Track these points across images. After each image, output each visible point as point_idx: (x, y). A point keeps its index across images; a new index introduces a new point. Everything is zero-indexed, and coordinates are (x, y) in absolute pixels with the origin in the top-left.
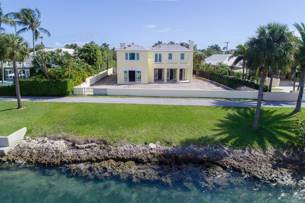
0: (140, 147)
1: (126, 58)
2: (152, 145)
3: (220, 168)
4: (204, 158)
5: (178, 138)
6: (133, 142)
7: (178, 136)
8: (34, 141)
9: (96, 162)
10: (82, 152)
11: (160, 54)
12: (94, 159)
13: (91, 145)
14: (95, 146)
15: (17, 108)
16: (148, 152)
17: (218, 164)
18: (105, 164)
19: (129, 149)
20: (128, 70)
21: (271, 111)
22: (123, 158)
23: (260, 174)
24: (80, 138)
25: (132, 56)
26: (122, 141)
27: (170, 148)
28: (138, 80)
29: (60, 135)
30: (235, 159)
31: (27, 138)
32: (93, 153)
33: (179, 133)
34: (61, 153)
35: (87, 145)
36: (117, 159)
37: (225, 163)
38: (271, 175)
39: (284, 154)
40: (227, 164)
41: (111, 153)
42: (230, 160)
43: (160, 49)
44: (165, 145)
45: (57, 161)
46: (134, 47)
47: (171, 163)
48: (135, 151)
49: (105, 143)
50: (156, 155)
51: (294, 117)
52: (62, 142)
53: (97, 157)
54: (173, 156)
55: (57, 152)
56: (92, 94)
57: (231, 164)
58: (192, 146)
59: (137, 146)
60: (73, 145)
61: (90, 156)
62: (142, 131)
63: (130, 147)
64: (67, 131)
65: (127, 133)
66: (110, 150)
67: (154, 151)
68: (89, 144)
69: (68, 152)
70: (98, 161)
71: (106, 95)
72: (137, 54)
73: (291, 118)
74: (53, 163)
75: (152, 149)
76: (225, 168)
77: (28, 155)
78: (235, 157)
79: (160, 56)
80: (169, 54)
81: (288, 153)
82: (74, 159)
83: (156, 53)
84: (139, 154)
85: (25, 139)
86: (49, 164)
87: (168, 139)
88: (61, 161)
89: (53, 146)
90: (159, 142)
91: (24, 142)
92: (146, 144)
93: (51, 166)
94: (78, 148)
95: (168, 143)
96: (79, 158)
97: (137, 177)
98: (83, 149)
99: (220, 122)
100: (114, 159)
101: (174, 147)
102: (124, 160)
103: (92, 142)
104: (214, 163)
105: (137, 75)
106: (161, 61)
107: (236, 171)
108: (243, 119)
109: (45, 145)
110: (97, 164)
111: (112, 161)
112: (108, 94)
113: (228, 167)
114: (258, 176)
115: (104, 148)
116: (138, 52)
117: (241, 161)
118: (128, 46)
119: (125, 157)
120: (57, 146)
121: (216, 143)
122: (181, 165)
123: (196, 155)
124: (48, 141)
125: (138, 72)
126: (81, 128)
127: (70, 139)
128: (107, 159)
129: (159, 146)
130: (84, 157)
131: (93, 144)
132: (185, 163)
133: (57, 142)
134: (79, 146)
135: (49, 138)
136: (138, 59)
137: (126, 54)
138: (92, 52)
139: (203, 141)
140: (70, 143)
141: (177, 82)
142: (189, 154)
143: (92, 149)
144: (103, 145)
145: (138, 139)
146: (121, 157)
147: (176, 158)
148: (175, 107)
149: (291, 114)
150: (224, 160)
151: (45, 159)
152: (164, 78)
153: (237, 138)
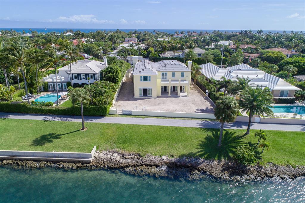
0: (158, 158)
1: (141, 79)
2: (164, 157)
3: (197, 170)
4: (190, 165)
5: (177, 153)
6: (154, 155)
7: (177, 151)
8: (101, 153)
9: (137, 166)
10: (129, 161)
11: (165, 73)
12: (136, 165)
13: (132, 156)
14: (134, 157)
15: (82, 129)
16: (162, 161)
17: (196, 169)
18: (142, 168)
19: (152, 159)
20: (142, 88)
21: (232, 133)
22: (150, 165)
23: (214, 174)
24: (126, 152)
25: (145, 78)
26: (148, 154)
27: (173, 159)
28: (150, 95)
29: (115, 150)
30: (205, 165)
31: (98, 152)
32: (134, 162)
33: (178, 149)
34: (119, 162)
35: (130, 157)
36: (147, 165)
37: (199, 168)
38: (220, 174)
39: (229, 163)
40: (200, 168)
41: (144, 161)
42: (202, 166)
43: (166, 68)
44: (171, 157)
45: (118, 166)
46: (147, 71)
47: (173, 167)
48: (155, 161)
49: (140, 155)
50: (166, 163)
51: (244, 138)
52: (117, 154)
53: (137, 163)
54: (174, 163)
55: (116, 161)
56: (122, 113)
57: (202, 168)
58: (184, 158)
59: (156, 157)
60: (123, 156)
61: (134, 163)
62: (158, 148)
63: (153, 158)
64: (118, 148)
65: (150, 149)
66: (143, 160)
67: (165, 161)
68: (131, 156)
69: (122, 161)
70: (138, 166)
71: (131, 115)
72: (149, 77)
73: (242, 139)
74: (117, 167)
75: (164, 159)
76: (199, 171)
77: (102, 163)
78: (205, 164)
79: (166, 74)
80: (172, 73)
81: (231, 163)
82: (126, 165)
83: (163, 72)
84: (158, 162)
85: (96, 153)
86: (114, 168)
87: (172, 153)
88: (120, 166)
89: (113, 157)
90: (167, 155)
91: (97, 154)
92: (160, 156)
93: (115, 168)
94: (126, 158)
95: (172, 156)
96: (128, 164)
97: (158, 175)
98: (128, 159)
99: (201, 143)
100: (145, 165)
101: (175, 158)
102: (151, 166)
103: (133, 155)
104: (194, 168)
105: (148, 92)
106: (166, 78)
107: (204, 172)
108: (214, 140)
109: (109, 156)
110: (138, 168)
111: (144, 166)
112: (132, 114)
113: (201, 170)
114: (213, 175)
115: (139, 159)
116: (150, 76)
117: (207, 167)
118: (142, 70)
119: (151, 164)
120: (115, 157)
121: (197, 156)
122: (178, 168)
123: (186, 163)
124: (109, 154)
125: (150, 89)
126: (125, 145)
127: (120, 153)
128: (142, 165)
129: (167, 157)
130: (131, 164)
131: (133, 156)
132: (181, 167)
133: (114, 154)
134: (126, 157)
135: (109, 152)
136: (150, 80)
137: (141, 77)
138: (115, 72)
139: (190, 155)
140: (121, 155)
141: (178, 96)
142: (182, 163)
143: (133, 159)
144: (139, 157)
145: (156, 153)
146: (149, 164)
147: (176, 165)
148: (176, 128)
149: (244, 136)
150: (200, 166)
151: (112, 165)
152: (168, 91)
153: (208, 154)
